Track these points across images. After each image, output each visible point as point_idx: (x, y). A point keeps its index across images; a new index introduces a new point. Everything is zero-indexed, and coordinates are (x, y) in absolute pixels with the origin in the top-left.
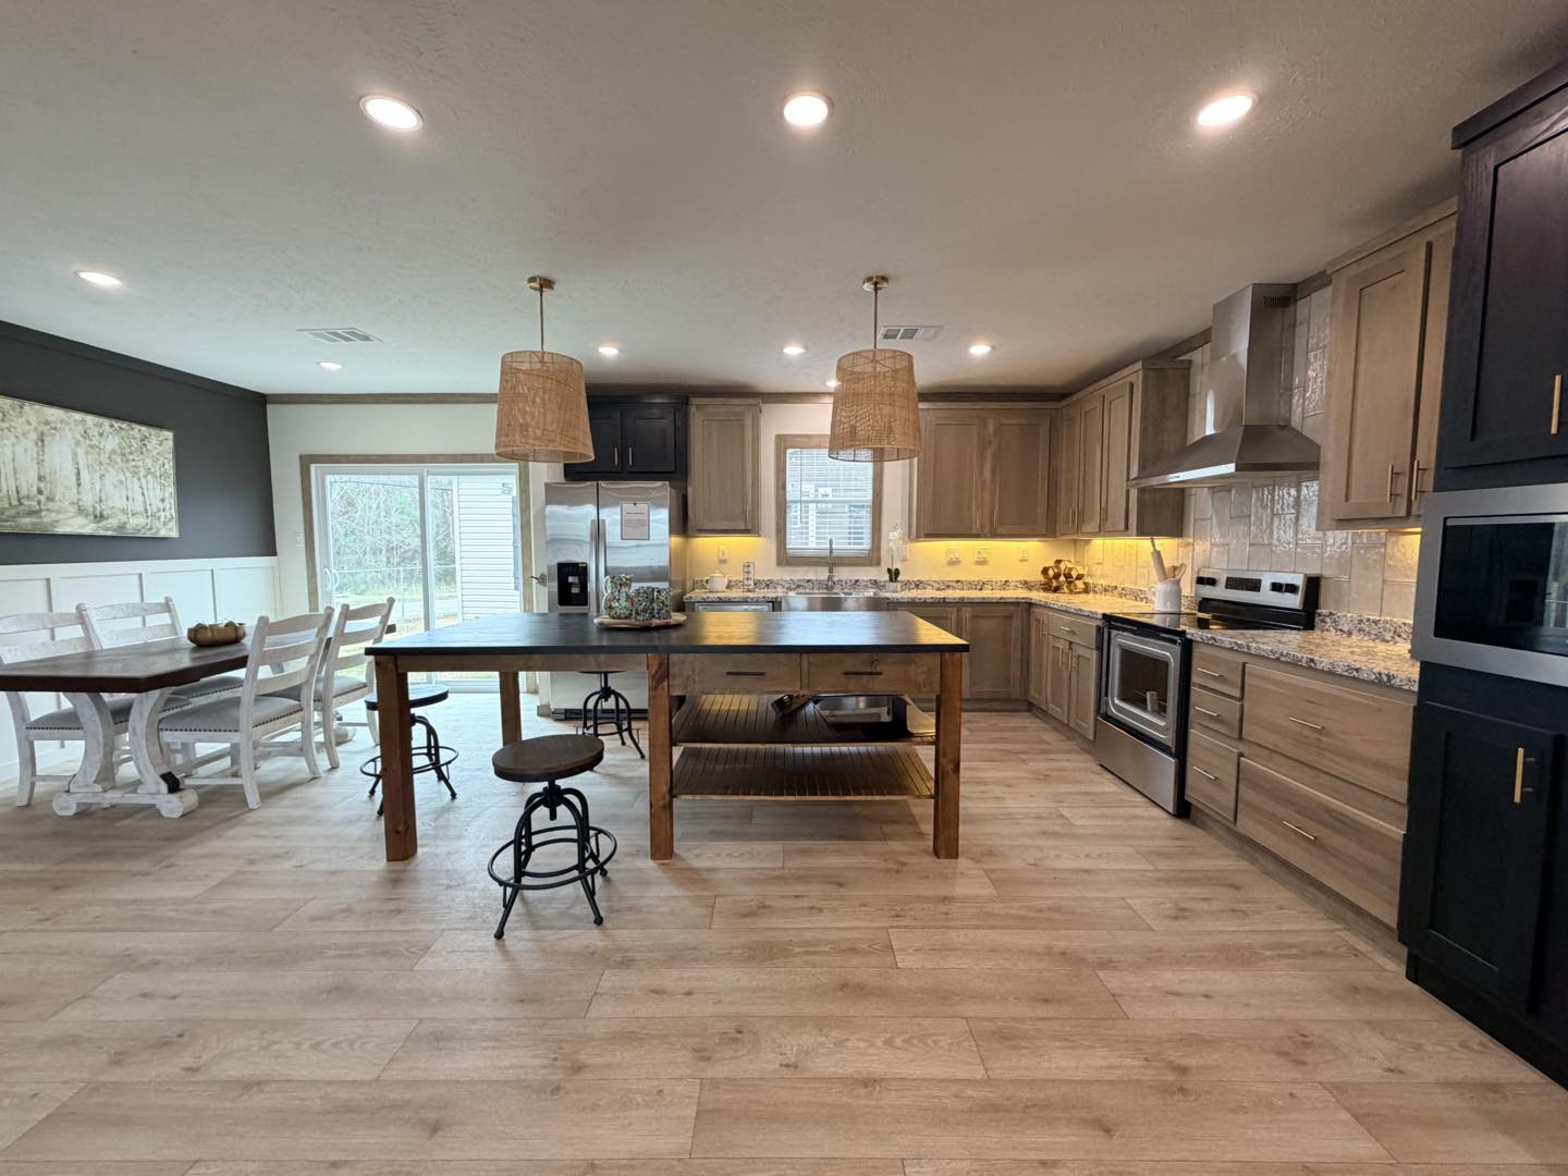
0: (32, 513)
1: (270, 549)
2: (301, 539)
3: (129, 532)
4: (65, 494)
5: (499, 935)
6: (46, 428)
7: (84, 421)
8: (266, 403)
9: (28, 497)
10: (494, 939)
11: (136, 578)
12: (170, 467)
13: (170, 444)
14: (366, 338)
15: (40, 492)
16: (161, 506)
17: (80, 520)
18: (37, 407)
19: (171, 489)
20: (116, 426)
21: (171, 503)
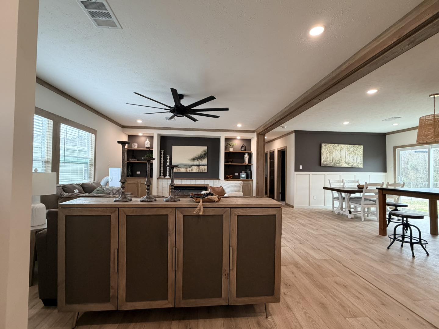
0: (339, 163)
1: (385, 170)
2: (393, 168)
3: (353, 167)
4: (344, 160)
5: (388, 248)
6: (341, 148)
7: (347, 146)
8: (386, 135)
9: (338, 161)
10: (387, 248)
11: (354, 176)
12: (362, 153)
13: (362, 148)
14: (399, 118)
15: (340, 160)
16: (360, 161)
17: (345, 164)
18: (341, 145)
19: (362, 158)
20: (353, 146)
21: (362, 160)
